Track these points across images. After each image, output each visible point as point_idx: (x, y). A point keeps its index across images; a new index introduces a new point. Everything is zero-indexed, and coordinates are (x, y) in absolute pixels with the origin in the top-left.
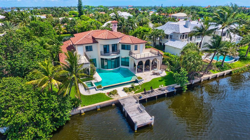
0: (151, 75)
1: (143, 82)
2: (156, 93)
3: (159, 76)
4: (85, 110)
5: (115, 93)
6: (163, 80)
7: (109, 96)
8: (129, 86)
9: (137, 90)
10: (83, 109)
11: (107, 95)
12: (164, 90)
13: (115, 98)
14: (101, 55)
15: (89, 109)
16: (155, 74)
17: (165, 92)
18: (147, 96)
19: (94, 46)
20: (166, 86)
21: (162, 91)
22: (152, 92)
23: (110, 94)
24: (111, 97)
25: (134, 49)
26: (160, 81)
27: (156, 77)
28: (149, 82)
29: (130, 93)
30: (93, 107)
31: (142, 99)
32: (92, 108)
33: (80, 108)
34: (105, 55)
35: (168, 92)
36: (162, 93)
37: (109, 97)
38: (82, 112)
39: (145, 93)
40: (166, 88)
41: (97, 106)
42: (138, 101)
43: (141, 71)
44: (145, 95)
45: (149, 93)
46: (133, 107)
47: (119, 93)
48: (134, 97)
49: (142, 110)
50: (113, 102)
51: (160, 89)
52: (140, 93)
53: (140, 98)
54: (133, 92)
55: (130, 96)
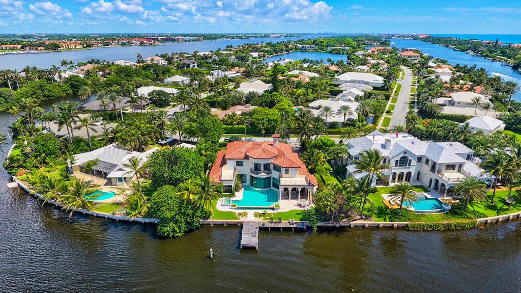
0: (295, 205)
1: (279, 211)
2: (284, 224)
3: (302, 209)
4: (214, 223)
5: (245, 214)
6: (301, 214)
8: (262, 211)
9: (266, 217)
10: (212, 221)
11: (237, 215)
12: (293, 224)
13: (242, 219)
14: (251, 172)
15: (217, 223)
16: (299, 205)
17: (292, 226)
18: (272, 225)
19: (245, 162)
21: (291, 224)
22: (279, 222)
23: (240, 214)
24: (239, 217)
25: (284, 172)
26: (298, 214)
27: (298, 208)
28: (285, 212)
32: (220, 223)
33: (210, 220)
34: (254, 173)
36: (289, 226)
38: (211, 223)
39: (271, 223)
40: (296, 223)
41: (224, 222)
42: (259, 227)
43: (288, 199)
44: (270, 224)
45: (275, 223)
46: (251, 231)
47: (248, 216)
48: (259, 223)
49: (254, 234)
50: (239, 223)
51: (289, 222)
52: (267, 221)
53: (263, 225)
54: (262, 218)
55: (256, 221)
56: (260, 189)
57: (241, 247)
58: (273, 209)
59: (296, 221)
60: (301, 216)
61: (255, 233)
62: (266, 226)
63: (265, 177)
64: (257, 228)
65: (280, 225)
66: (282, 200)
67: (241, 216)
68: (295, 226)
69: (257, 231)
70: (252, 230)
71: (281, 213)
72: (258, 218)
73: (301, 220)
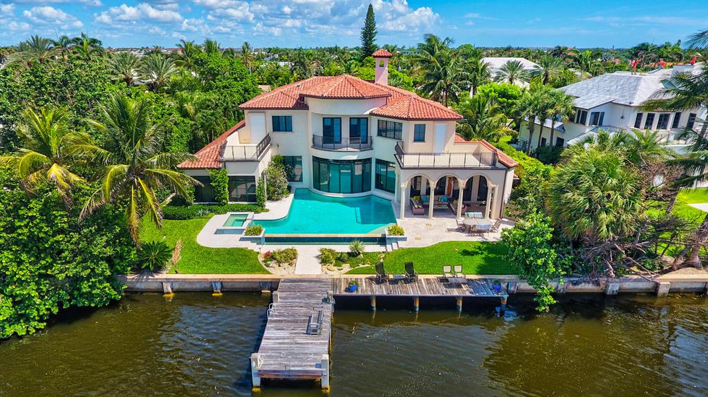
0: (449, 230)
1: (402, 244)
2: (426, 285)
3: (476, 239)
4: (176, 286)
5: (290, 258)
6: (477, 253)
7: (265, 261)
8: (345, 248)
9: (361, 266)
10: (168, 280)
11: (261, 259)
12: (458, 286)
13: (277, 272)
14: (315, 146)
15: (187, 286)
16: (464, 229)
17: (455, 292)
18: (382, 290)
19: (297, 117)
20: (479, 273)
21: (450, 286)
22: (406, 281)
23: (270, 257)
24: (268, 266)
25: (412, 137)
26: (466, 253)
27: (463, 237)
28: (424, 248)
29: (336, 268)
30: (199, 281)
31: (354, 293)
32: (198, 286)
33: (163, 275)
34: (322, 148)
35: (468, 294)
36: (443, 291)
37: (263, 264)
38: (168, 288)
39: (379, 281)
40: (469, 282)
41: (212, 282)
42: (335, 297)
43: (424, 213)
44: (375, 286)
45: (394, 282)
46: (304, 310)
47: (299, 261)
48: (335, 284)
49: (313, 324)
50: (264, 283)
51: (444, 280)
52: (363, 276)
53: (348, 290)
54: (346, 267)
55: (324, 277)
56: (341, 195)
57: (256, 381)
58: (382, 241)
59: (469, 277)
60: (478, 260)
61: (318, 320)
62: (360, 293)
63: (355, 158)
64: (326, 300)
65: (411, 291)
66: (407, 219)
67: (272, 263)
68: (466, 292)
69: (328, 310)
70: (307, 306)
71: (409, 251)
72: (331, 267)
73: (482, 270)
